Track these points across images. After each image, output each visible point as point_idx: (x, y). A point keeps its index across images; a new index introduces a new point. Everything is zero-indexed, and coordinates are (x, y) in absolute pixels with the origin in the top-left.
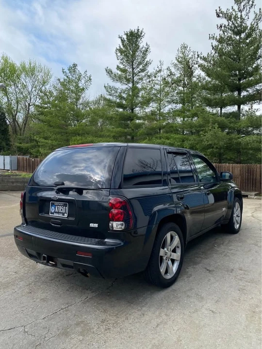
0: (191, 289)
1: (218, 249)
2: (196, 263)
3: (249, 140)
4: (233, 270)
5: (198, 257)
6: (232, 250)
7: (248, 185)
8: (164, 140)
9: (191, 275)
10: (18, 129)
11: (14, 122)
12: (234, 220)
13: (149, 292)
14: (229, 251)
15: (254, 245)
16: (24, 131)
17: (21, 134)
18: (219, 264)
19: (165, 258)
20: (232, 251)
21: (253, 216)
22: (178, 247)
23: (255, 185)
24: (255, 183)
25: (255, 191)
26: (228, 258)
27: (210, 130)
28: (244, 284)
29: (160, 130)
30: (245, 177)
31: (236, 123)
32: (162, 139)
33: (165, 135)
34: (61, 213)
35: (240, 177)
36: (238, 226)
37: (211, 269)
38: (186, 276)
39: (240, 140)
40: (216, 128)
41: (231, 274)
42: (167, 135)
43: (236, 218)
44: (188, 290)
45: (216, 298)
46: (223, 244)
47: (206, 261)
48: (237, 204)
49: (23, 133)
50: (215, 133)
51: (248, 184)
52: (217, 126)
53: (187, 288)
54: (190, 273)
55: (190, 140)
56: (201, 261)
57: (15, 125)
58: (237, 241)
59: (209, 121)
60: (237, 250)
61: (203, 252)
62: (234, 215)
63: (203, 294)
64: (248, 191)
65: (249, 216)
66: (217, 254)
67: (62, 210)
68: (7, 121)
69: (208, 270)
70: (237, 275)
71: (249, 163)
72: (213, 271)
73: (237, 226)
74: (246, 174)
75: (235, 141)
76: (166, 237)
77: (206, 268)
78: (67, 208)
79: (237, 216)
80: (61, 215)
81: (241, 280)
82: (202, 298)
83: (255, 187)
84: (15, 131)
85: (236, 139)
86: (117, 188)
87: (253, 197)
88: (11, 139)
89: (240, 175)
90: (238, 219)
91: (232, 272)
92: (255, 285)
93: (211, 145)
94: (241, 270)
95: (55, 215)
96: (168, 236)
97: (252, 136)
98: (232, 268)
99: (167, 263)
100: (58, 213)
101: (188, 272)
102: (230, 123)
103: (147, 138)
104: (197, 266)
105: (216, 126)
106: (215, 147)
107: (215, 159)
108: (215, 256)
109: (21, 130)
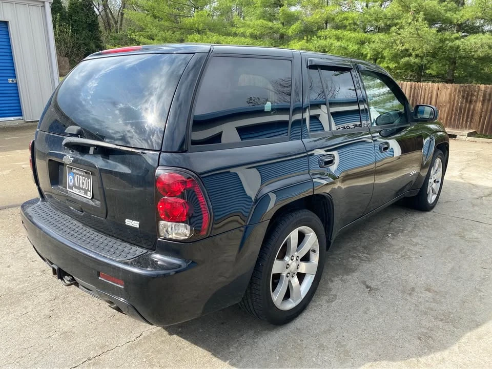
0: (330, 330)
1: (393, 242)
2: (348, 270)
3: (475, 43)
4: (413, 289)
5: (354, 257)
6: (417, 244)
7: (459, 119)
8: (331, 41)
9: (335, 296)
10: (112, 22)
11: (105, 11)
12: (429, 189)
13: (253, 332)
14: (412, 248)
15: (457, 237)
16: (121, 25)
17: (117, 30)
18: (391, 274)
19: (284, 274)
20: (417, 249)
21: (461, 177)
22: (314, 251)
23: (472, 119)
24: (472, 115)
25: (470, 128)
26: (407, 262)
27: (410, 24)
28: (431, 325)
29: (326, 23)
30: (457, 105)
31: (455, 10)
32: (328, 40)
33: (334, 32)
34: (82, 189)
35: (448, 105)
36: (434, 197)
37: (373, 284)
38: (326, 298)
39: (457, 42)
40: (420, 20)
41: (408, 298)
42: (339, 32)
43: (433, 186)
44: (325, 332)
45: (374, 354)
46: (402, 231)
47: (366, 266)
48: (438, 161)
49: (121, 29)
50: (417, 29)
51: (459, 117)
52: (423, 17)
53: (323, 328)
54: (333, 292)
55: (374, 42)
56: (359, 265)
57: (107, 15)
58: (428, 226)
59: (409, 7)
60: (425, 246)
61: (365, 248)
62: (430, 181)
63: (350, 344)
64: (457, 127)
65: (455, 177)
66: (389, 251)
67: (83, 183)
68: (95, 9)
69: (368, 287)
70: (420, 303)
71: (467, 81)
72: (377, 289)
73: (431, 199)
74: (458, 101)
75: (450, 44)
76: (289, 239)
77: (364, 283)
78: (90, 181)
79: (435, 181)
80: (82, 194)
81: (426, 313)
82: (347, 353)
83: (471, 122)
84: (108, 26)
85: (452, 41)
86: (176, 149)
87: (464, 138)
88: (103, 38)
89: (450, 102)
90: (436, 186)
91: (410, 294)
92: (451, 327)
93: (407, 50)
94: (428, 290)
95: (75, 191)
96: (294, 235)
97: (480, 36)
98: (413, 285)
99: (290, 281)
100: (78, 188)
101: (330, 289)
102: (446, 11)
103: (303, 39)
104: (349, 277)
105: (421, 16)
106: (413, 54)
107: (411, 75)
108: (385, 255)
109: (116, 23)
